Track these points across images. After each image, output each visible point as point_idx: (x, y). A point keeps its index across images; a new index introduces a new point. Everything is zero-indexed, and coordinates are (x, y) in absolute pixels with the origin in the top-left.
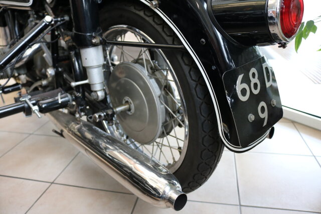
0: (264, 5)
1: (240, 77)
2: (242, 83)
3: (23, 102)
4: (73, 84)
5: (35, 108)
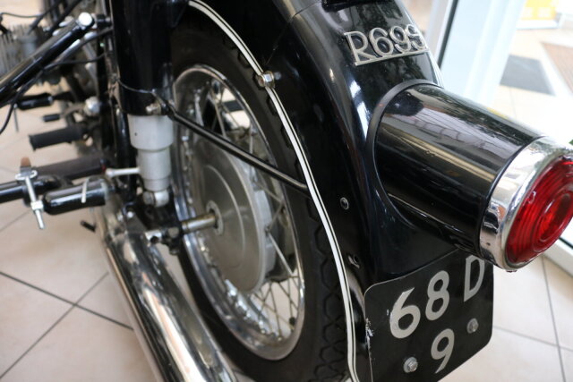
0: (490, 184)
1: (405, 295)
2: (405, 304)
3: (19, 183)
4: (110, 173)
5: (37, 205)
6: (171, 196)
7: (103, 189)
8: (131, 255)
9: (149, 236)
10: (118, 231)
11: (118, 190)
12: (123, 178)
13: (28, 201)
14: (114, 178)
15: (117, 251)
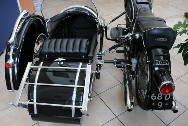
2: (154, 95)
3: (114, 61)
4: (127, 64)
5: (116, 66)
6: (135, 70)
7: (126, 66)
8: (126, 77)
9: (130, 75)
10: (126, 73)
11: (128, 67)
12: (129, 65)
13: (114, 64)
14: (128, 65)
15: (125, 76)
